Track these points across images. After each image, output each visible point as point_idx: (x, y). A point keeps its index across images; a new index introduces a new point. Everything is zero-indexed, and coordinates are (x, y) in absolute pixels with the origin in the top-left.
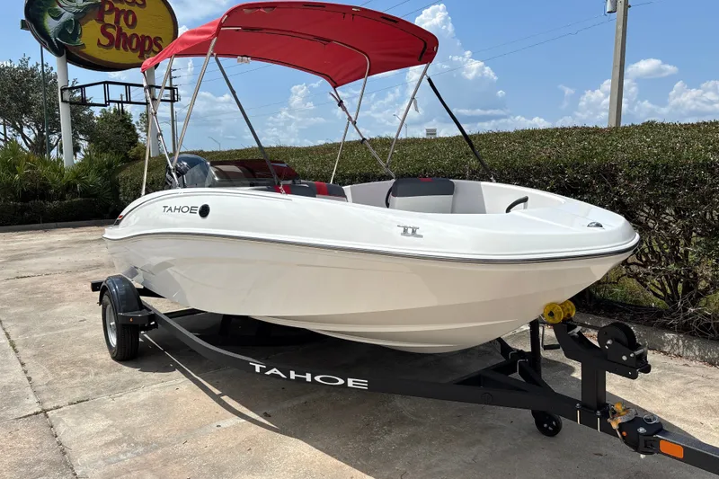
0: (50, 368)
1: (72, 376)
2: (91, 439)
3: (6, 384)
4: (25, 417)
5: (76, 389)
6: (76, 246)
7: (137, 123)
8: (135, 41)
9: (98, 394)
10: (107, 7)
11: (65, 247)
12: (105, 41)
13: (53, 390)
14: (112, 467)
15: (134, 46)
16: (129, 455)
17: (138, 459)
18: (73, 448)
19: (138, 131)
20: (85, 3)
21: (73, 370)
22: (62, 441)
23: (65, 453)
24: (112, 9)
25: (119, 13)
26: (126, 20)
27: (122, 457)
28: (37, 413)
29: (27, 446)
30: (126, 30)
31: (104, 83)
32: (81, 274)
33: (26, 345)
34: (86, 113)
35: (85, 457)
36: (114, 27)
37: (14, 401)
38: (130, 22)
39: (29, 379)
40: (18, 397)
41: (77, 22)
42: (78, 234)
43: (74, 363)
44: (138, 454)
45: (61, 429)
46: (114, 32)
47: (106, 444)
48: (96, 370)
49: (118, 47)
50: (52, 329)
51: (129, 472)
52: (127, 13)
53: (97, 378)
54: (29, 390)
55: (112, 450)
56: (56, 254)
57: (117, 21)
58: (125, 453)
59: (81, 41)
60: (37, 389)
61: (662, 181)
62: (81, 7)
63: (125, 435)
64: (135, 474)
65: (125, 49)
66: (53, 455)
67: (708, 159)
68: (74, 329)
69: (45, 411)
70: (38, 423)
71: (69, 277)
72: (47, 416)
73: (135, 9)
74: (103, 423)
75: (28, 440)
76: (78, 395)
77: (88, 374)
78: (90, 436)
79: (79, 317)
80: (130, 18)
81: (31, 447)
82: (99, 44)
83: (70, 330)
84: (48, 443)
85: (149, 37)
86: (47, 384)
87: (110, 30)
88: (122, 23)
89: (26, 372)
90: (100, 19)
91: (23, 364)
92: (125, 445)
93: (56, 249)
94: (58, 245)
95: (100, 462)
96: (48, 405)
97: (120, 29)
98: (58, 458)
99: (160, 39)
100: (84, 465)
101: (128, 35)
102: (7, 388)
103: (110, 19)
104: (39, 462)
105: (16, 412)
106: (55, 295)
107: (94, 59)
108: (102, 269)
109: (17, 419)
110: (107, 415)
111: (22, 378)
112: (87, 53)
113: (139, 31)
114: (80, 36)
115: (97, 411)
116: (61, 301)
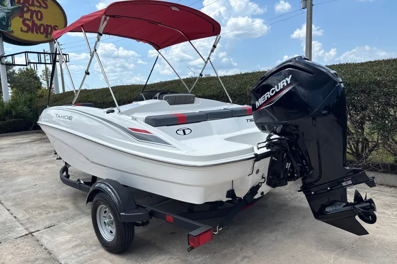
0: (26, 211)
1: (40, 214)
2: (63, 245)
3: (3, 221)
4: (21, 237)
5: (45, 221)
6: (17, 146)
7: (41, 76)
8: (42, 28)
9: (59, 222)
10: (25, 9)
11: (10, 147)
12: (25, 28)
13: (31, 222)
14: (81, 258)
15: (42, 31)
16: (88, 251)
17: (94, 253)
18: (55, 251)
19: (41, 81)
20: (12, 7)
21: (40, 211)
22: (47, 248)
23: (51, 254)
24: (28, 10)
25: (32, 12)
26: (37, 16)
27: (84, 252)
28: (26, 235)
29: (27, 252)
30: (37, 22)
31: (25, 52)
32: (25, 161)
33: (6, 200)
34: (11, 71)
35: (64, 255)
36: (30, 21)
37: (11, 229)
38: (39, 17)
39: (15, 217)
40: (12, 227)
41: (8, 18)
42: (15, 140)
43: (39, 208)
44: (94, 250)
45: (44, 241)
46: (30, 23)
47: (72, 247)
48: (53, 210)
49: (32, 32)
50: (19, 190)
51: (91, 260)
52: (37, 12)
53: (55, 214)
54: (17, 223)
55: (77, 250)
56: (6, 151)
57: (32, 17)
58: (85, 250)
59: (11, 29)
60: (21, 222)
61: (353, 91)
62: (10, 10)
63: (82, 241)
64: (95, 260)
65: (37, 32)
66: (45, 255)
67: (376, 79)
68: (32, 190)
69: (31, 233)
70: (29, 239)
71: (18, 163)
72: (33, 236)
73: (42, 10)
74: (68, 237)
75: (26, 248)
76: (48, 223)
77: (49, 212)
78: (62, 244)
79: (33, 184)
80: (39, 15)
81: (29, 252)
82: (22, 30)
83: (30, 190)
84: (38, 249)
85: (50, 26)
86: (26, 219)
87: (27, 22)
88: (35, 18)
89: (12, 214)
90: (22, 16)
91: (8, 210)
92: (84, 246)
93: (5, 148)
94: (6, 146)
95: (73, 256)
96: (32, 230)
97: (33, 21)
98: (48, 256)
99: (57, 27)
100: (64, 258)
101: (38, 25)
102: (4, 223)
103: (27, 16)
104: (37, 259)
105: (14, 235)
106: (14, 173)
107: (19, 39)
108: (36, 158)
109: (16, 238)
110: (69, 232)
111: (10, 217)
112: (14, 35)
113: (45, 22)
114: (10, 26)
115: (62, 231)
116: (19, 176)
